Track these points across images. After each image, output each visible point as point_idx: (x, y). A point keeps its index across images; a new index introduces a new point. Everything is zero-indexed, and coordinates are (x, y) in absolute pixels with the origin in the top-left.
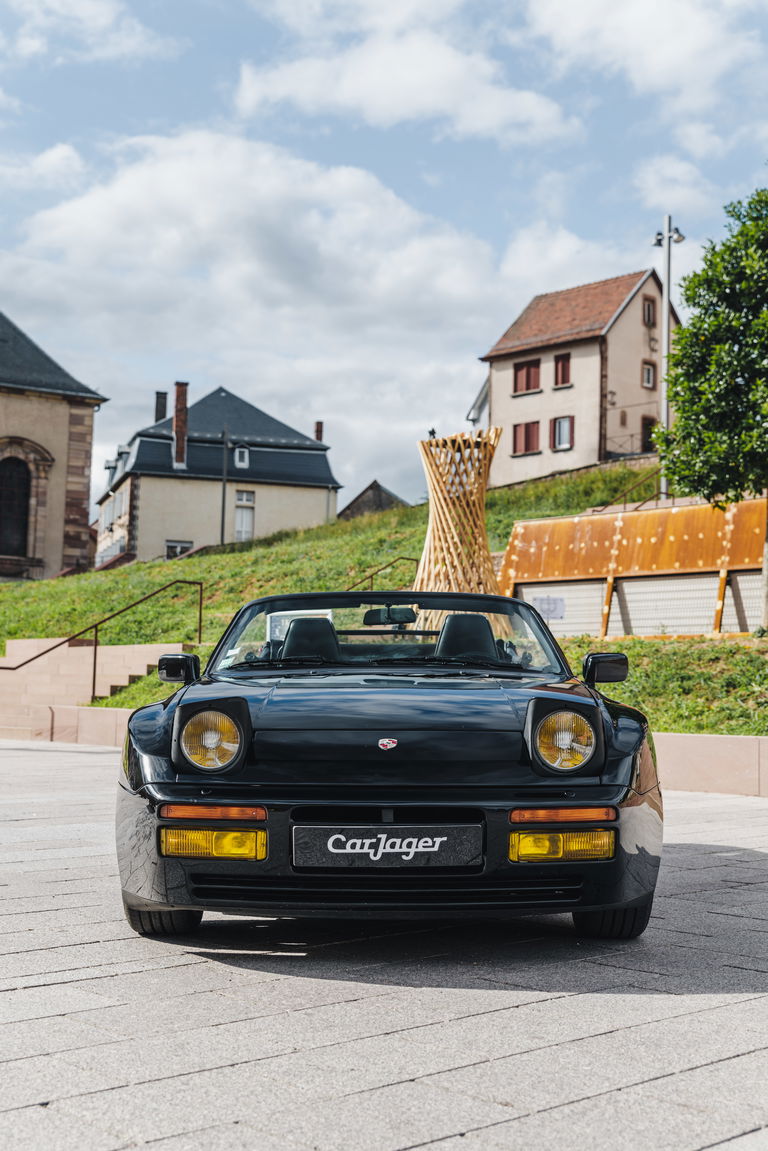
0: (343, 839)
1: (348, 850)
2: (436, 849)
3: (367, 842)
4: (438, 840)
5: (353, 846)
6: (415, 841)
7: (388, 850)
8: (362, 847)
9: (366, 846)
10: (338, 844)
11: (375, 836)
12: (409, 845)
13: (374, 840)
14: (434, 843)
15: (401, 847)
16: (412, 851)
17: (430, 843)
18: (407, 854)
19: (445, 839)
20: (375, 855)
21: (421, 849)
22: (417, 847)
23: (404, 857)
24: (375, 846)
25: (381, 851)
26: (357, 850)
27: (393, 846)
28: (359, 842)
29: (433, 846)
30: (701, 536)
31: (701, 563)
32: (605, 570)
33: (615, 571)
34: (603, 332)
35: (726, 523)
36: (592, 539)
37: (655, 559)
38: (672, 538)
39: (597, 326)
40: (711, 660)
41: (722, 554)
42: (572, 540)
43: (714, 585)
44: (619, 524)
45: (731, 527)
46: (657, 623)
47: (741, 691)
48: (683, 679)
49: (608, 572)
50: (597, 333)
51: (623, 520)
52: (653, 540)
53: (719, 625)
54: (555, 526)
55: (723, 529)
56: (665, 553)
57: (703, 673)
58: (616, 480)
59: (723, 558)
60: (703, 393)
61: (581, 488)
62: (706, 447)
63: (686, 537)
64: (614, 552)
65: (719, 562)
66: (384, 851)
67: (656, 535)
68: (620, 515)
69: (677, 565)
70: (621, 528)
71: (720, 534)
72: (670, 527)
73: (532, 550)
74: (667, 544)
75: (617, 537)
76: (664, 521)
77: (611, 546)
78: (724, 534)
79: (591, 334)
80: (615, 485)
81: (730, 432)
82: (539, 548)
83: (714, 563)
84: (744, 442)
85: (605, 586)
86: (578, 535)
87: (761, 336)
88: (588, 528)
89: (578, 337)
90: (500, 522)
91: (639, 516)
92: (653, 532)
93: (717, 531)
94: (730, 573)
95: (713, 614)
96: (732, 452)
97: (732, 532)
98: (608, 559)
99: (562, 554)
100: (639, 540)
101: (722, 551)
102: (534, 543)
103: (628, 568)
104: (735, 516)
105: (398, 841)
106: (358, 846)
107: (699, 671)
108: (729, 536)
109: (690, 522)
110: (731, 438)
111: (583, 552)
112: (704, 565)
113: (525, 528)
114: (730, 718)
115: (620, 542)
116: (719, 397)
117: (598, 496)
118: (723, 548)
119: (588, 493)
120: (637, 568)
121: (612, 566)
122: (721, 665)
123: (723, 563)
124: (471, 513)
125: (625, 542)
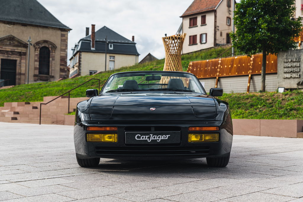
0: (140, 136)
1: (141, 139)
2: (167, 138)
3: (147, 136)
4: (167, 136)
5: (143, 138)
6: (161, 136)
7: (153, 139)
8: (145, 138)
9: (147, 138)
10: (138, 137)
11: (149, 135)
12: (159, 137)
13: (149, 136)
14: (166, 137)
15: (157, 138)
16: (160, 139)
17: (165, 137)
18: (159, 140)
19: (170, 135)
20: (149, 140)
21: (162, 138)
22: (161, 138)
23: (158, 141)
24: (149, 138)
25: (151, 139)
26: (144, 139)
27: (154, 138)
28: (144, 137)
29: (166, 138)
30: (243, 65)
31: (243, 73)
32: (216, 75)
33: (219, 75)
34: (215, 9)
35: (251, 61)
36: (212, 66)
37: (230, 72)
38: (235, 66)
39: (213, 7)
40: (246, 99)
41: (250, 70)
42: (206, 66)
43: (247, 79)
44: (220, 62)
45: (252, 62)
46: (231, 90)
47: (255, 107)
48: (238, 104)
49: (217, 75)
50: (213, 9)
51: (221, 60)
52: (230, 66)
53: (248, 90)
54: (201, 62)
55: (250, 63)
56: (233, 70)
57: (244, 103)
58: (219, 51)
59: (250, 71)
60: (245, 22)
61: (209, 54)
62: (245, 38)
63: (239, 65)
64: (218, 70)
65: (249, 72)
66: (152, 139)
67: (231, 65)
68: (220, 59)
69: (237, 73)
70: (220, 63)
71: (249, 64)
72: (235, 62)
73: (195, 70)
74: (234, 67)
75: (219, 66)
76: (233, 61)
77: (218, 68)
78: (250, 64)
79: (212, 9)
80: (219, 53)
81: (252, 34)
82: (197, 69)
83: (247, 73)
84: (256, 36)
85: (216, 80)
86: (208, 65)
87: (261, 5)
88: (211, 63)
89: (208, 10)
90: (185, 63)
91: (226, 60)
92: (230, 64)
93: (248, 63)
94: (252, 75)
95: (247, 87)
96: (253, 39)
97: (253, 64)
98: (217, 72)
99: (203, 71)
100: (226, 66)
101: (250, 69)
102: (195, 68)
103: (222, 74)
104: (253, 59)
105: (156, 136)
106: (144, 138)
107: (243, 102)
108: (251, 65)
109: (240, 61)
110: (252, 36)
111: (210, 70)
112: (244, 73)
113: (193, 63)
114: (252, 115)
115: (220, 67)
116: (248, 23)
117: (214, 56)
118: (250, 68)
119: (211, 55)
120: (225, 74)
121: (218, 74)
122: (249, 100)
123: (250, 72)
124: (177, 58)
125: (221, 67)
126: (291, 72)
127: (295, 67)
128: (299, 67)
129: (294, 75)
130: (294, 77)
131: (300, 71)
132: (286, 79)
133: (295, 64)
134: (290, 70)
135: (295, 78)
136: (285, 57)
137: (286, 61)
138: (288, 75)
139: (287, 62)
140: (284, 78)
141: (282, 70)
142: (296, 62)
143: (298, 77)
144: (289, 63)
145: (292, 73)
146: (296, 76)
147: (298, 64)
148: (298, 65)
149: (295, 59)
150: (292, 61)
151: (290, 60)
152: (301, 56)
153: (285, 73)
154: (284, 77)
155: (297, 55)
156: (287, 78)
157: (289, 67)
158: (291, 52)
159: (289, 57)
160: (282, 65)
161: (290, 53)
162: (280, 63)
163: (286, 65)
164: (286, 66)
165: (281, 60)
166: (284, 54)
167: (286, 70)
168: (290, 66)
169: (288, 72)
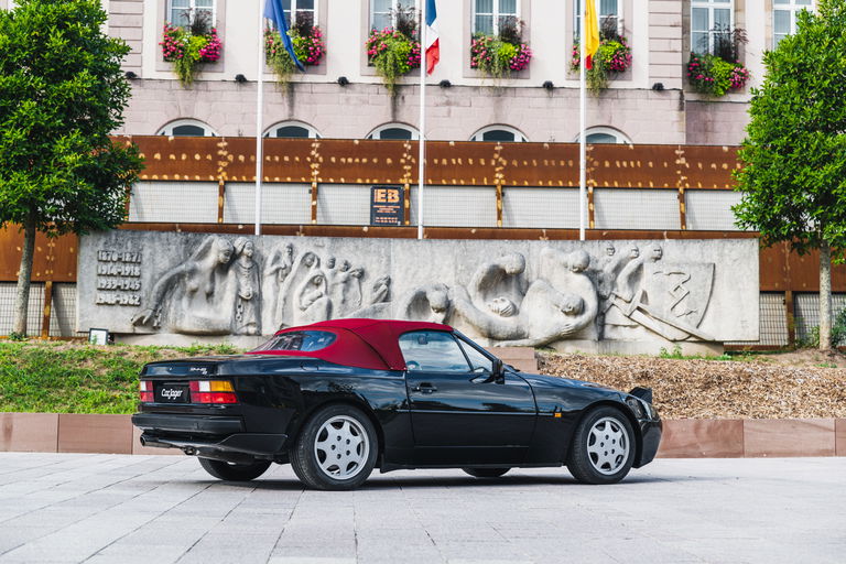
126: (119, 287)
127: (129, 276)
128: (139, 277)
129: (126, 298)
130: (126, 302)
131: (139, 289)
132: (101, 307)
133: (128, 269)
134: (116, 282)
135: (128, 305)
136: (101, 247)
137: (104, 259)
138: (110, 298)
139: (106, 261)
140: (98, 304)
141: (93, 283)
142: (131, 262)
143: (137, 303)
144: (111, 264)
145: (118, 292)
146: (131, 302)
147: (137, 269)
148: (137, 273)
149: (128, 255)
150: (119, 259)
151: (115, 259)
152: (142, 249)
153: (100, 289)
154: (98, 301)
155: (134, 246)
156: (106, 304)
157: (112, 275)
158: (117, 235)
159: (111, 249)
160: (94, 268)
161: (114, 238)
162: (87, 261)
163: (105, 268)
164: (104, 273)
165: (91, 253)
166: (99, 240)
167: (104, 282)
168: (115, 272)
169: (109, 287)
